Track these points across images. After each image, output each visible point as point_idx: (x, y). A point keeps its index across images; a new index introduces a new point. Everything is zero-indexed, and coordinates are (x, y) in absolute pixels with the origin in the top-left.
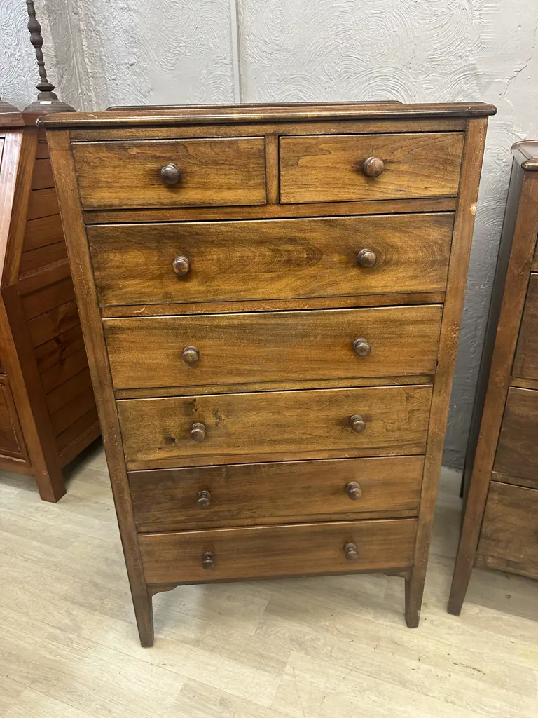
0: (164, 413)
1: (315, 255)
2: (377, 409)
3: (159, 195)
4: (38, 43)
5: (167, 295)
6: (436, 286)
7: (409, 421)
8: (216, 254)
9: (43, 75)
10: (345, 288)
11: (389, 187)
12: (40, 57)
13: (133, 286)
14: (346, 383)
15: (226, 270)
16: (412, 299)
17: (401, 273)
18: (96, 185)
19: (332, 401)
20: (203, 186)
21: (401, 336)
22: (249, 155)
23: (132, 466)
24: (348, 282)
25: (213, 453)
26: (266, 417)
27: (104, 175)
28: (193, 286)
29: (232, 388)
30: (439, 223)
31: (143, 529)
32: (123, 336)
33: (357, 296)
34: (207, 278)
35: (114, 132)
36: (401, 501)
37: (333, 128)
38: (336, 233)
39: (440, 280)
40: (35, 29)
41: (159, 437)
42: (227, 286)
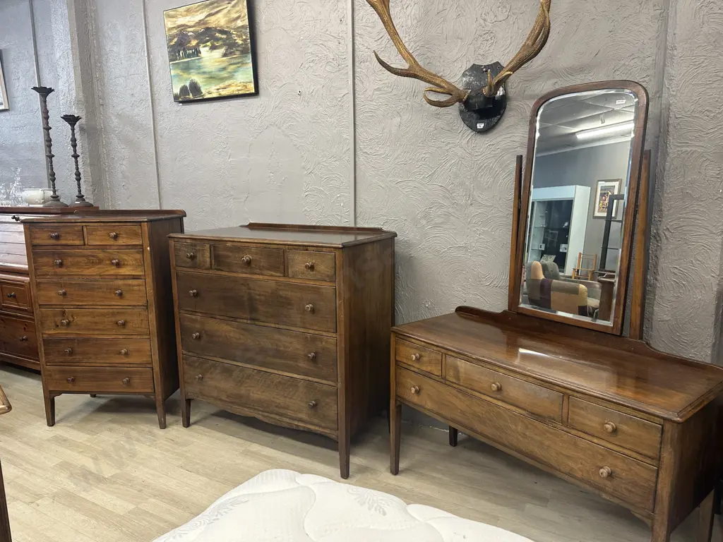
0: (55, 315)
1: (100, 261)
2: (128, 318)
3: (53, 242)
4: (79, 180)
5: (55, 272)
6: (141, 273)
7: (141, 323)
8: (70, 259)
9: (80, 191)
10: (112, 272)
11: (121, 242)
12: (79, 185)
13: (45, 269)
14: (121, 307)
15: (73, 265)
16: (135, 277)
17: (129, 268)
18: (35, 238)
19: (113, 314)
20: (67, 240)
21: (133, 290)
22: (78, 231)
23: (45, 336)
24: (113, 271)
25: (72, 332)
26: (89, 319)
27: (37, 236)
28: (63, 270)
29: (78, 307)
30: (138, 252)
31: (48, 364)
32: (42, 285)
33: (116, 275)
34: (67, 267)
35: (40, 224)
36: (145, 359)
37: (102, 224)
38: (106, 255)
39: (142, 271)
40: (78, 174)
41: (53, 324)
42: (75, 270)
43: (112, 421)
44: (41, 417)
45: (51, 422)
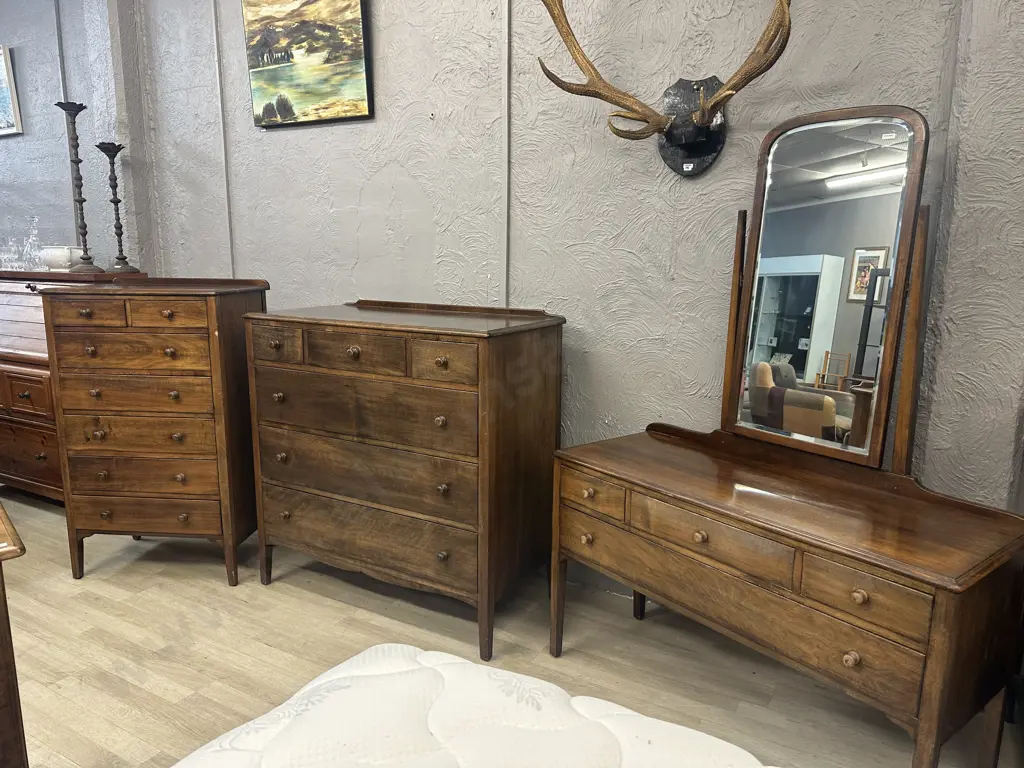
0: (85, 425)
1: (149, 350)
2: (188, 431)
3: (81, 321)
4: (119, 234)
5: (86, 364)
6: (205, 368)
7: (206, 438)
8: (106, 346)
9: (121, 251)
10: (164, 366)
11: (178, 323)
12: (120, 242)
13: (73, 359)
14: (175, 415)
15: (112, 354)
16: (197, 374)
17: (189, 360)
18: (58, 316)
19: (166, 425)
20: (102, 319)
21: (194, 391)
22: (117, 306)
23: (70, 453)
24: (167, 363)
25: (108, 449)
26: (134, 430)
27: (61, 312)
28: (97, 361)
29: (119, 413)
30: (201, 339)
31: (76, 492)
32: (67, 382)
33: (171, 370)
34: (103, 357)
35: (68, 296)
36: (209, 489)
37: (151, 298)
38: (159, 341)
39: (207, 365)
40: (119, 227)
41: (83, 437)
42: (113, 362)
43: (162, 574)
44: (66, 566)
45: (79, 574)
